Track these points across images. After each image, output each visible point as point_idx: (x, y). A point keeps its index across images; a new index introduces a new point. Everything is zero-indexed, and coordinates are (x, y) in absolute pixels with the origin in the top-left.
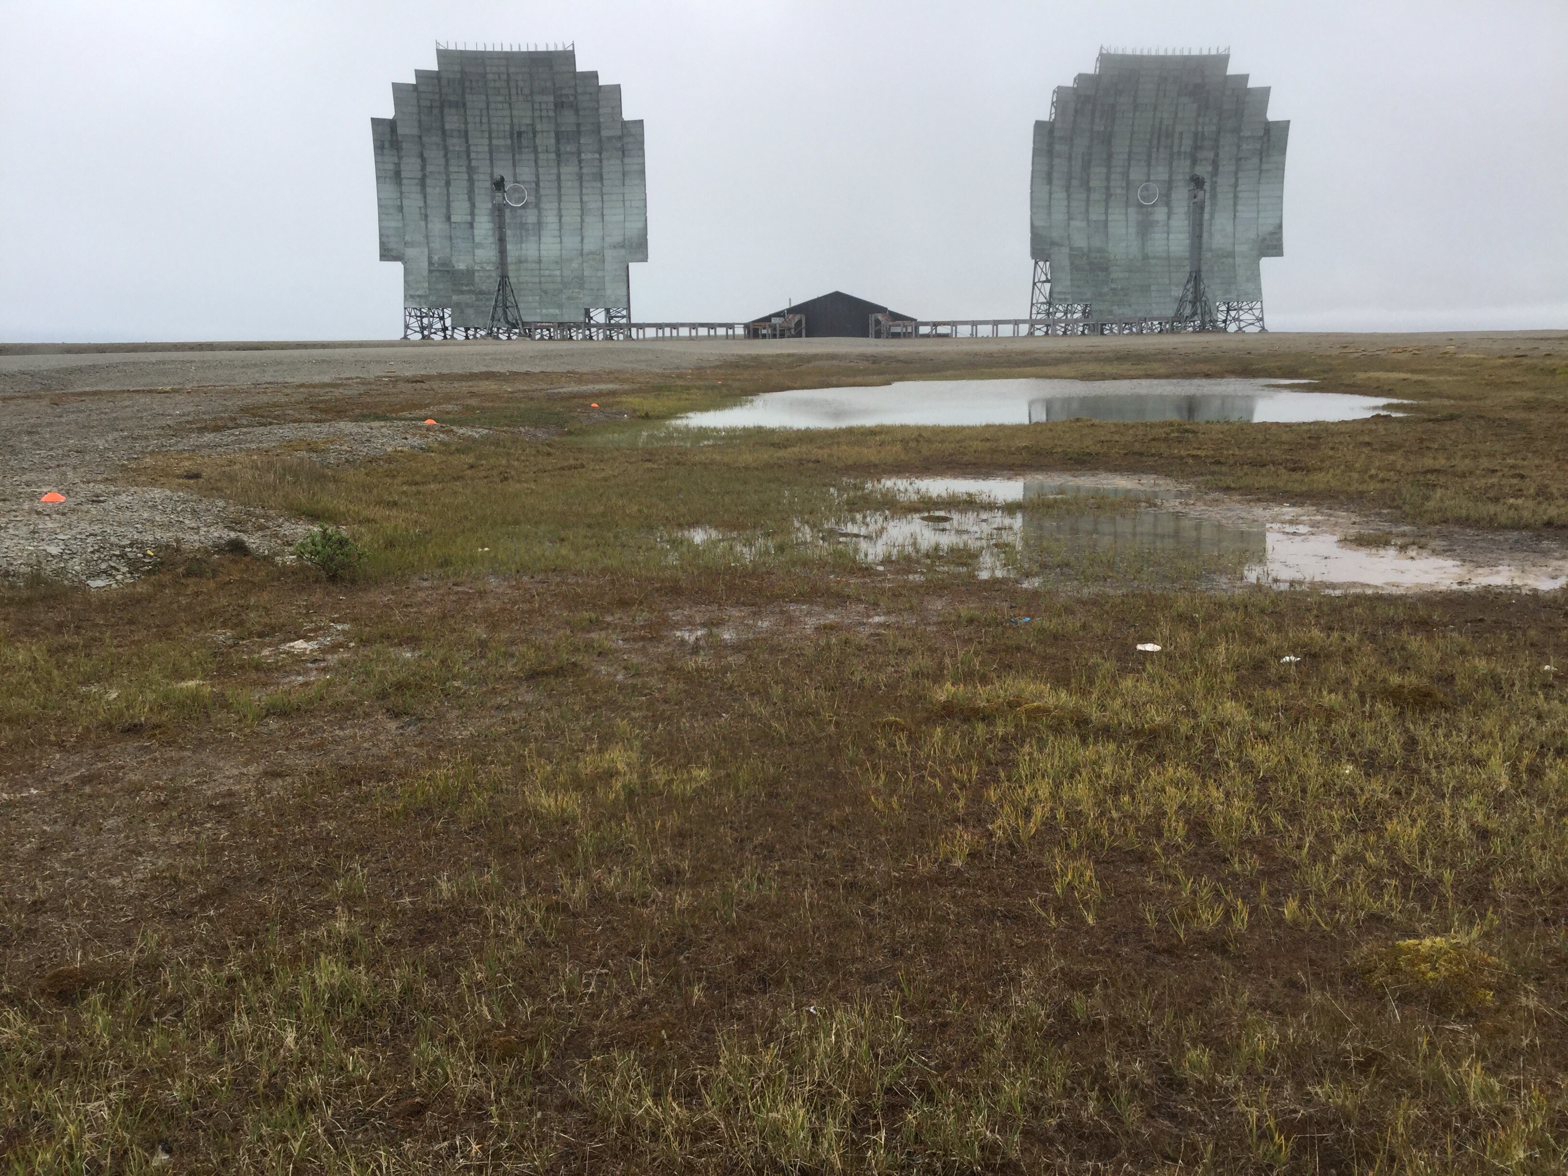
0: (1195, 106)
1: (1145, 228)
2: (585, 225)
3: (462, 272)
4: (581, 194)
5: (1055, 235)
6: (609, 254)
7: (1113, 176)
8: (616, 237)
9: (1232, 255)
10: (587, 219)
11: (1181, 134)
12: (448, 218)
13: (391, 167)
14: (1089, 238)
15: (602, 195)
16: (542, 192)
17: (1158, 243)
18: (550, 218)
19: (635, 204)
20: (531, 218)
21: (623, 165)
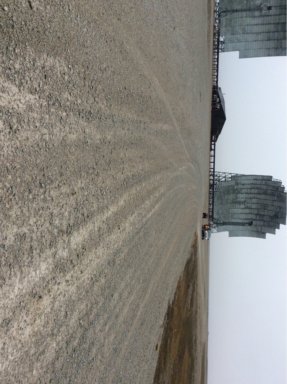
0: (272, 215)
1: (239, 203)
2: (253, 34)
4: (263, 32)
7: (254, 195)
10: (255, 35)
11: (265, 212)
15: (262, 40)
16: (265, 18)
18: (256, 21)
19: (259, 53)
20: (257, 13)
21: (272, 48)
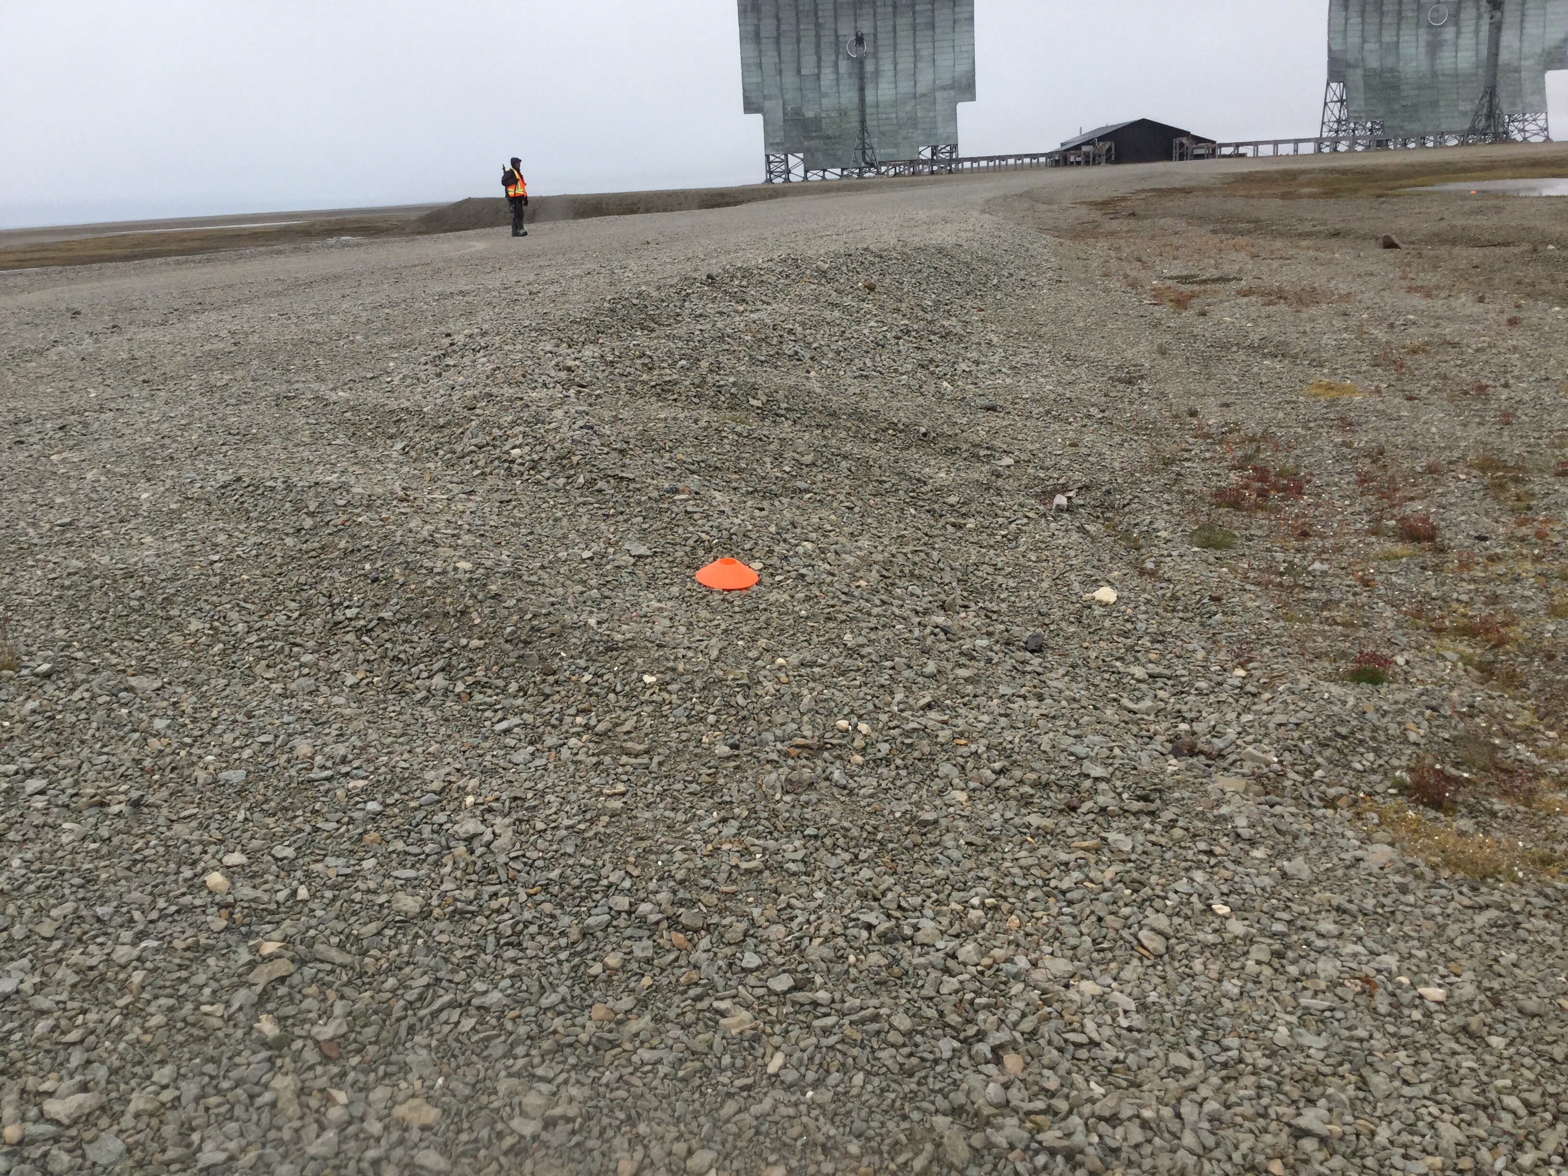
1: (1434, 48)
2: (917, 70)
3: (811, 119)
4: (914, 43)
5: (1351, 57)
6: (939, 95)
7: (1405, 1)
8: (945, 78)
9: (1518, 70)
10: (919, 65)
12: (799, 71)
13: (751, 28)
14: (1381, 59)
15: (934, 42)
16: (879, 43)
17: (1446, 60)
18: (886, 66)
19: (964, 48)
20: (869, 67)
21: (954, 13)
